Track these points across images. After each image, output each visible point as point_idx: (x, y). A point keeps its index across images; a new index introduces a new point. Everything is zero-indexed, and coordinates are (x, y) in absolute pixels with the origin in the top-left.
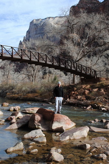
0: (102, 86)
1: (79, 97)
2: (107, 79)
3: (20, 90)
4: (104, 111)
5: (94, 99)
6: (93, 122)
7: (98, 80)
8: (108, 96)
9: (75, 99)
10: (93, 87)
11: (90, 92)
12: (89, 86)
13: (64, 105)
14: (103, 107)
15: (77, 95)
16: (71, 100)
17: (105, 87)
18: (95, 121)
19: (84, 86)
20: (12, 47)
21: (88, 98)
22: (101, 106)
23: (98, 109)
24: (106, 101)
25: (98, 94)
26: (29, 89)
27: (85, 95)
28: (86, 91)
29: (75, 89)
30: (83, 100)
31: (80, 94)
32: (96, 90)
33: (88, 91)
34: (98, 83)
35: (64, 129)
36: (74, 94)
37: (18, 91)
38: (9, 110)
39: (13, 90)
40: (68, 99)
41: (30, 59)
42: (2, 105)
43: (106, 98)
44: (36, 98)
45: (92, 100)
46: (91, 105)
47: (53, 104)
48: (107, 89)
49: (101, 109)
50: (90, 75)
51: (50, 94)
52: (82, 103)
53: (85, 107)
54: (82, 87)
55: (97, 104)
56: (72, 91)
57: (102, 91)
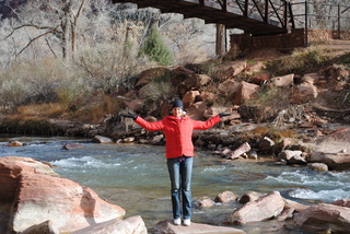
0: (310, 65)
1: (216, 111)
2: (337, 35)
5: (272, 119)
6: (207, 203)
7: (299, 38)
8: (329, 103)
9: (202, 117)
10: (275, 70)
12: (257, 67)
14: (294, 148)
15: (210, 105)
17: (325, 70)
18: (218, 200)
19: (238, 68)
21: (248, 115)
22: (288, 142)
24: (319, 125)
25: (293, 97)
27: (240, 101)
28: (246, 85)
29: (204, 78)
30: (228, 123)
32: (281, 81)
33: (254, 87)
34: (296, 53)
36: (198, 99)
43: (320, 113)
44: (52, 121)
45: (263, 121)
46: (252, 142)
47: (115, 141)
48: (327, 74)
49: (284, 156)
50: (266, 18)
51: (106, 105)
52: (224, 133)
53: (226, 151)
54: (231, 70)
55: (274, 137)
56: (190, 89)
57: (309, 82)
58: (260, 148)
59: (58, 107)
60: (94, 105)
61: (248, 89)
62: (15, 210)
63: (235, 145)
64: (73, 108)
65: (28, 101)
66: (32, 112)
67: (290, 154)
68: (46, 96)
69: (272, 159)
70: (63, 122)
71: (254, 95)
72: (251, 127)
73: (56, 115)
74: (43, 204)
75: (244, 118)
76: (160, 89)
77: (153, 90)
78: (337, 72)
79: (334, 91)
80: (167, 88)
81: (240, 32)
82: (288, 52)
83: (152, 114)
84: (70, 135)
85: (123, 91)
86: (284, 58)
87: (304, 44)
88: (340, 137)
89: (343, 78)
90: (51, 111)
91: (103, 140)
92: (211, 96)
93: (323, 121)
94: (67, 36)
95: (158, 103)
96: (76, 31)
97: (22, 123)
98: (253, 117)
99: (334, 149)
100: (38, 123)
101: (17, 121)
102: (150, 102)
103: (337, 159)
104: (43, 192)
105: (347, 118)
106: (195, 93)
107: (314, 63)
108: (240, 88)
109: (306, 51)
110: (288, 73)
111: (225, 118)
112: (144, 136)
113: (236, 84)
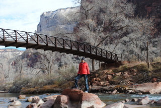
0: (125, 69)
1: (102, 83)
2: (129, 62)
3: (36, 83)
4: (131, 93)
7: (120, 63)
8: (133, 78)
9: (98, 85)
10: (115, 72)
11: (114, 77)
12: (111, 71)
14: (130, 90)
15: (99, 81)
16: (94, 86)
18: (126, 101)
19: (106, 71)
20: (26, 33)
21: (112, 83)
22: (127, 88)
23: (125, 92)
24: (132, 84)
26: (45, 81)
27: (108, 80)
28: (109, 76)
29: (97, 75)
30: (106, 85)
31: (102, 80)
32: (118, 74)
34: (120, 67)
35: (95, 107)
36: (96, 80)
37: (34, 84)
38: (27, 101)
39: (29, 84)
40: (90, 87)
41: (47, 44)
42: (19, 98)
43: (131, 81)
46: (117, 89)
48: (130, 71)
50: (111, 58)
51: (69, 84)
52: (106, 88)
53: (110, 92)
54: (104, 72)
56: (93, 78)
57: (126, 73)
59: (55, 85)
60: (66, 84)
63: (112, 90)
64: (60, 85)
66: (48, 87)
68: (51, 83)
70: (58, 89)
71: (111, 78)
73: (55, 88)
78: (133, 71)
79: (134, 75)
81: (103, 63)
86: (117, 68)
88: (141, 86)
89: (135, 72)
92: (100, 79)
99: (139, 89)
101: (44, 90)
103: (144, 91)
105: (139, 82)
109: (123, 66)
110: (119, 72)
113: (106, 76)
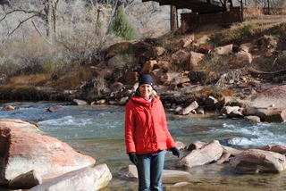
0: (246, 37)
1: (170, 76)
2: (266, 11)
4: (232, 116)
5: (215, 81)
7: (236, 15)
8: (261, 66)
9: (159, 82)
10: (217, 42)
11: (208, 58)
12: (203, 40)
13: (124, 104)
14: (233, 104)
15: (165, 71)
17: (257, 40)
19: (188, 41)
21: (196, 78)
24: (253, 85)
25: (232, 63)
27: (189, 68)
28: (194, 54)
30: (180, 85)
32: (222, 50)
33: (200, 56)
34: (234, 27)
35: (39, 176)
36: (155, 67)
40: (136, 86)
43: (254, 75)
44: (38, 88)
45: (208, 83)
46: (199, 100)
47: (89, 103)
48: (259, 43)
49: (225, 111)
51: (81, 74)
52: (177, 94)
53: (179, 108)
54: (182, 43)
55: (217, 96)
56: (149, 59)
57: (245, 51)
58: (206, 105)
59: (43, 77)
60: (72, 74)
61: (196, 57)
62: (6, 163)
63: (186, 104)
64: (55, 78)
65: (18, 73)
66: (22, 82)
67: (230, 109)
68: (34, 68)
69: (216, 113)
70: (47, 89)
71: (201, 62)
72: (199, 88)
73: (42, 84)
74: (28, 157)
75: (193, 82)
76: (125, 59)
77: (119, 61)
78: (267, 41)
79: (265, 57)
80: (130, 59)
81: (190, 11)
82: (227, 27)
83: (119, 81)
84: (53, 99)
85: (95, 62)
86: (224, 31)
87: (240, 19)
88: (270, 94)
89: (272, 47)
90: (37, 80)
91: (80, 102)
92: (166, 64)
93: (257, 82)
94: (50, 18)
95: (123, 71)
96: (57, 13)
97: (14, 91)
98: (200, 80)
99: (264, 104)
100: (27, 90)
101: (10, 89)
102: (117, 70)
103: (267, 112)
104: (28, 147)
105: (276, 79)
106: (153, 62)
107: (249, 34)
108: (190, 57)
109: (242, 25)
110: (228, 43)
111: (177, 82)
112: (113, 99)
113: (186, 54)
